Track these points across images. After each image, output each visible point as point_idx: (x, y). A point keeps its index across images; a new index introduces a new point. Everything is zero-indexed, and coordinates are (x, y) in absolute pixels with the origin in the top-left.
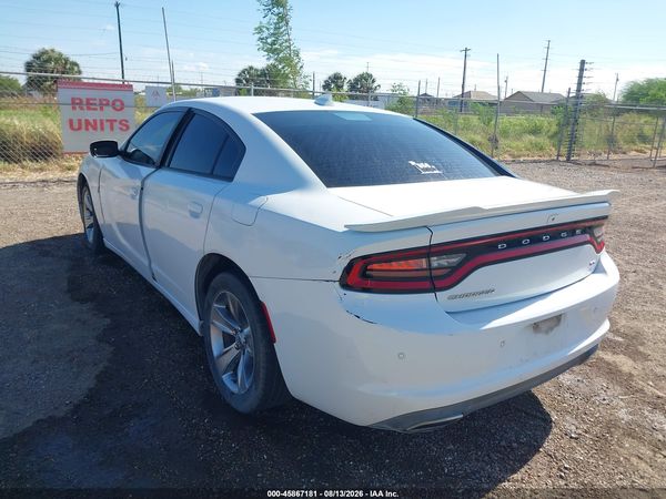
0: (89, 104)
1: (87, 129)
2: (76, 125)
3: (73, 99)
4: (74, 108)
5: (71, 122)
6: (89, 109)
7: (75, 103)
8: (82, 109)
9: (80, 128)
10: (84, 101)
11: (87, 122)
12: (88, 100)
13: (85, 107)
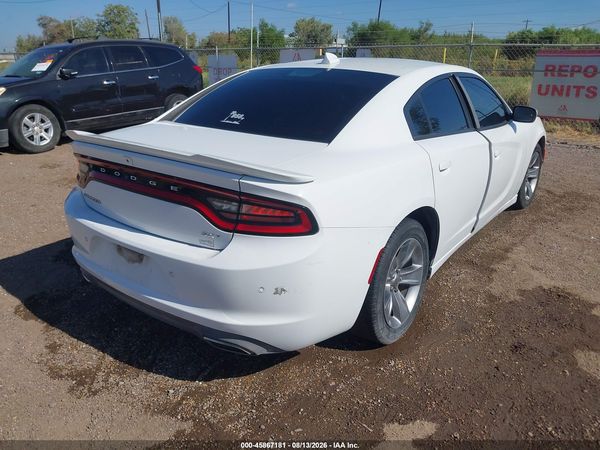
0: (562, 71)
1: (553, 94)
2: (543, 90)
3: (547, 66)
4: (546, 75)
5: (540, 87)
6: (560, 75)
7: (549, 70)
8: (553, 75)
9: (546, 94)
10: (557, 68)
11: (555, 88)
12: (561, 67)
13: (556, 73)
